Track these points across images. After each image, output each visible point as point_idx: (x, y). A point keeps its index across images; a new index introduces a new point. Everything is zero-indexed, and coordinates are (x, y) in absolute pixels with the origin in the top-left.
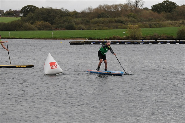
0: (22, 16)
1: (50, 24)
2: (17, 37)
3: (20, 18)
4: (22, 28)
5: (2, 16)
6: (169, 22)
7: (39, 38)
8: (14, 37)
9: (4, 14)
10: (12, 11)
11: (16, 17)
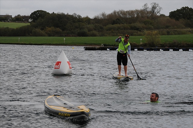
0: (31, 21)
1: (61, 30)
2: (27, 43)
3: (29, 24)
6: (188, 29)
7: (50, 44)
8: (24, 43)
9: (12, 20)
10: (21, 17)
11: (24, 22)
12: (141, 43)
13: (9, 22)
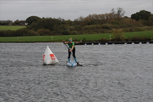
0: (27, 25)
1: (50, 31)
2: (24, 41)
3: (25, 27)
4: (27, 34)
5: (11, 25)
6: (145, 27)
7: (41, 42)
8: (22, 41)
9: (13, 24)
10: (19, 21)
11: (22, 26)
12: (111, 39)
13: (10, 25)
